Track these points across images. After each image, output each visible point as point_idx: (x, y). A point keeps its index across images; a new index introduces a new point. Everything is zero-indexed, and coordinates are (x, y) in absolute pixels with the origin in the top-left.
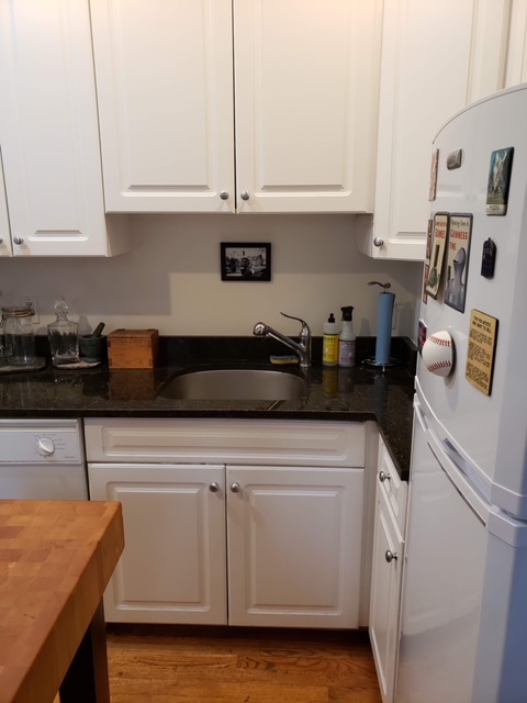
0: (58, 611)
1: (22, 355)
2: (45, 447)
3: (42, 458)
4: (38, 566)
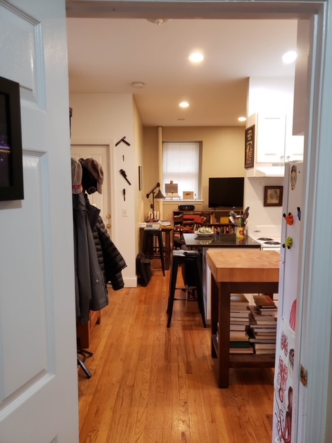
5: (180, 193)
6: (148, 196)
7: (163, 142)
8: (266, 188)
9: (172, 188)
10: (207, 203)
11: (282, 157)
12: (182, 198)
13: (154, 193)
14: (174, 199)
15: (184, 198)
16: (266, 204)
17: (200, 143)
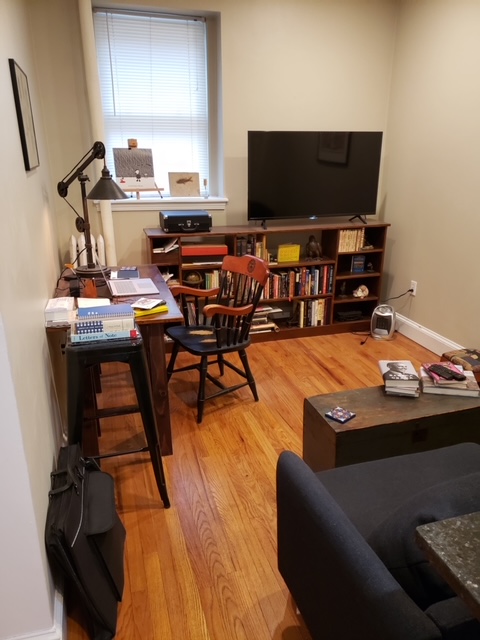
5: (161, 178)
6: (63, 189)
7: (95, 9)
9: (138, 162)
10: (242, 205)
12: (167, 191)
13: (83, 180)
14: (145, 196)
15: (173, 192)
17: (211, 23)
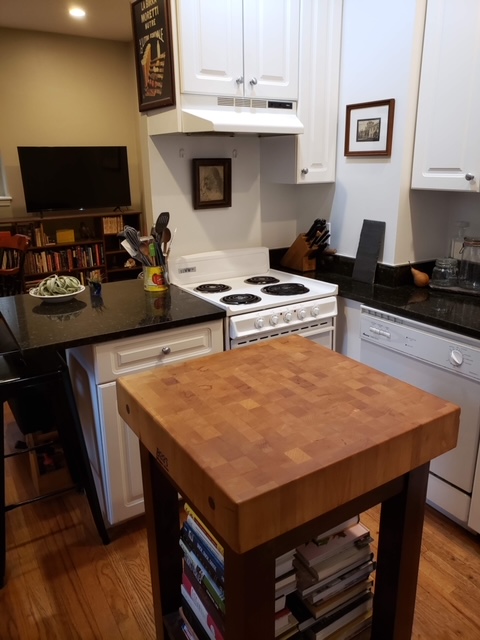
0: (361, 450)
1: (472, 281)
2: (456, 358)
3: (451, 367)
4: (370, 419)
8: (196, 165)
11: (239, 82)
16: (199, 204)
